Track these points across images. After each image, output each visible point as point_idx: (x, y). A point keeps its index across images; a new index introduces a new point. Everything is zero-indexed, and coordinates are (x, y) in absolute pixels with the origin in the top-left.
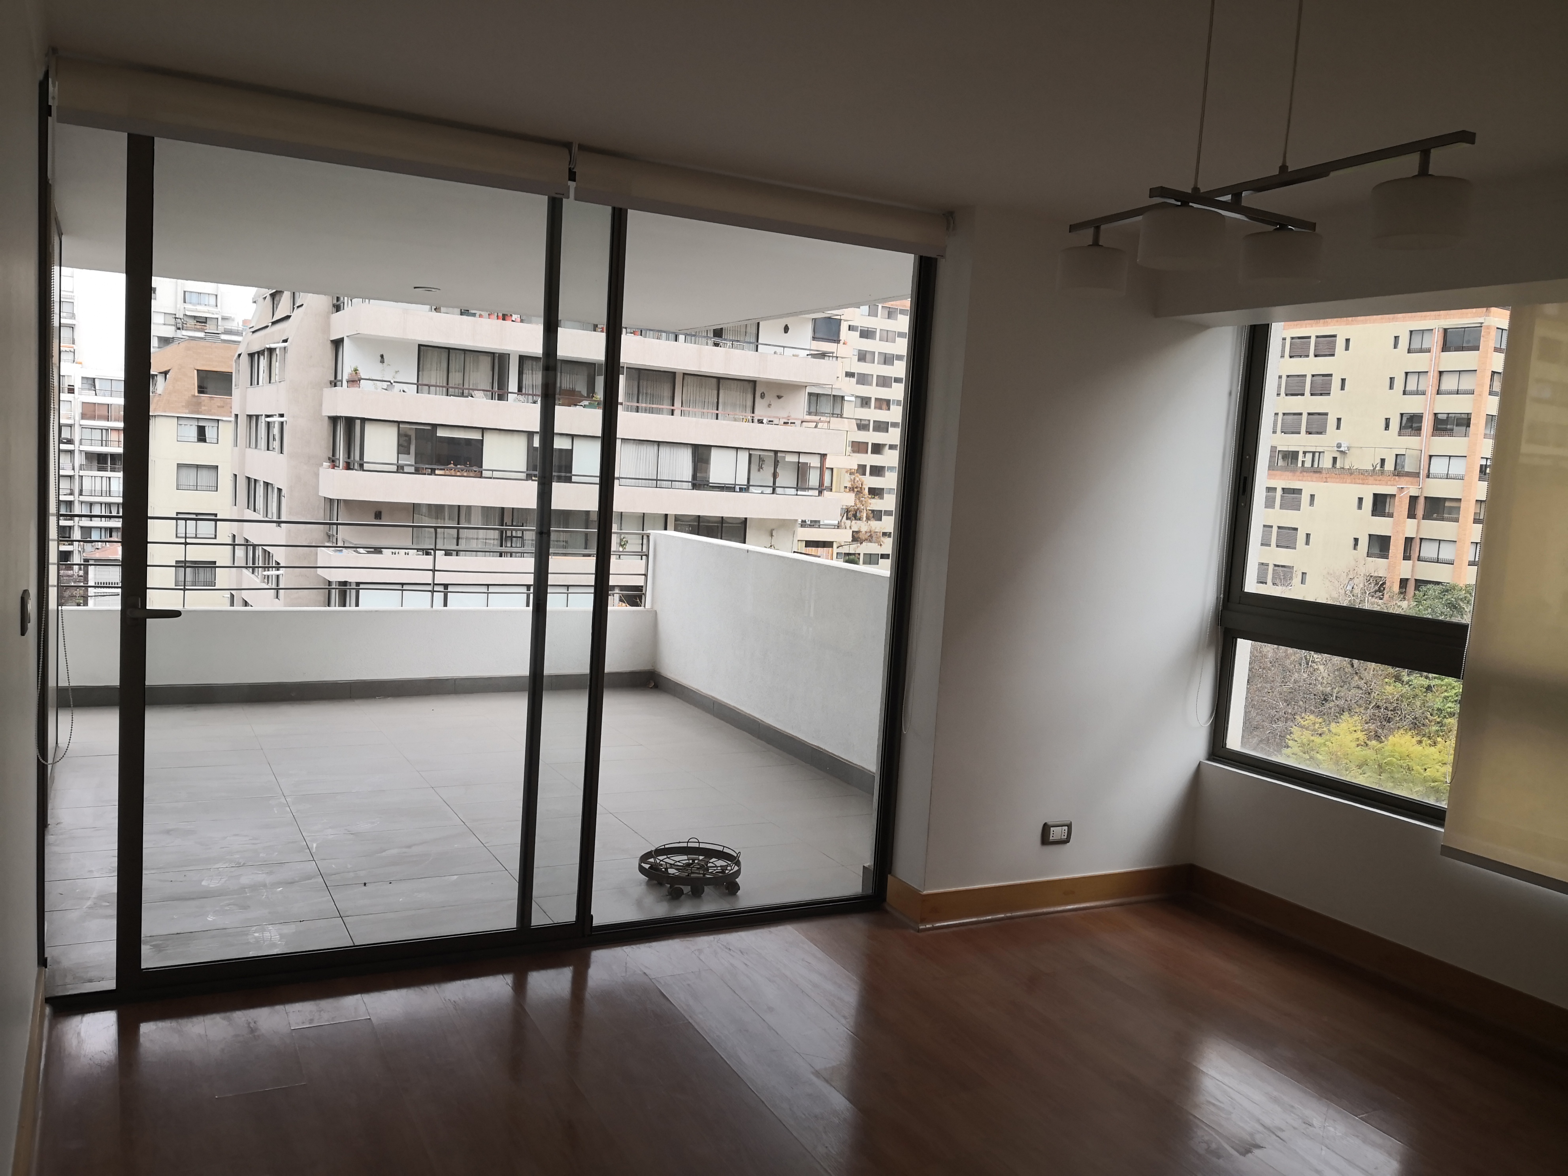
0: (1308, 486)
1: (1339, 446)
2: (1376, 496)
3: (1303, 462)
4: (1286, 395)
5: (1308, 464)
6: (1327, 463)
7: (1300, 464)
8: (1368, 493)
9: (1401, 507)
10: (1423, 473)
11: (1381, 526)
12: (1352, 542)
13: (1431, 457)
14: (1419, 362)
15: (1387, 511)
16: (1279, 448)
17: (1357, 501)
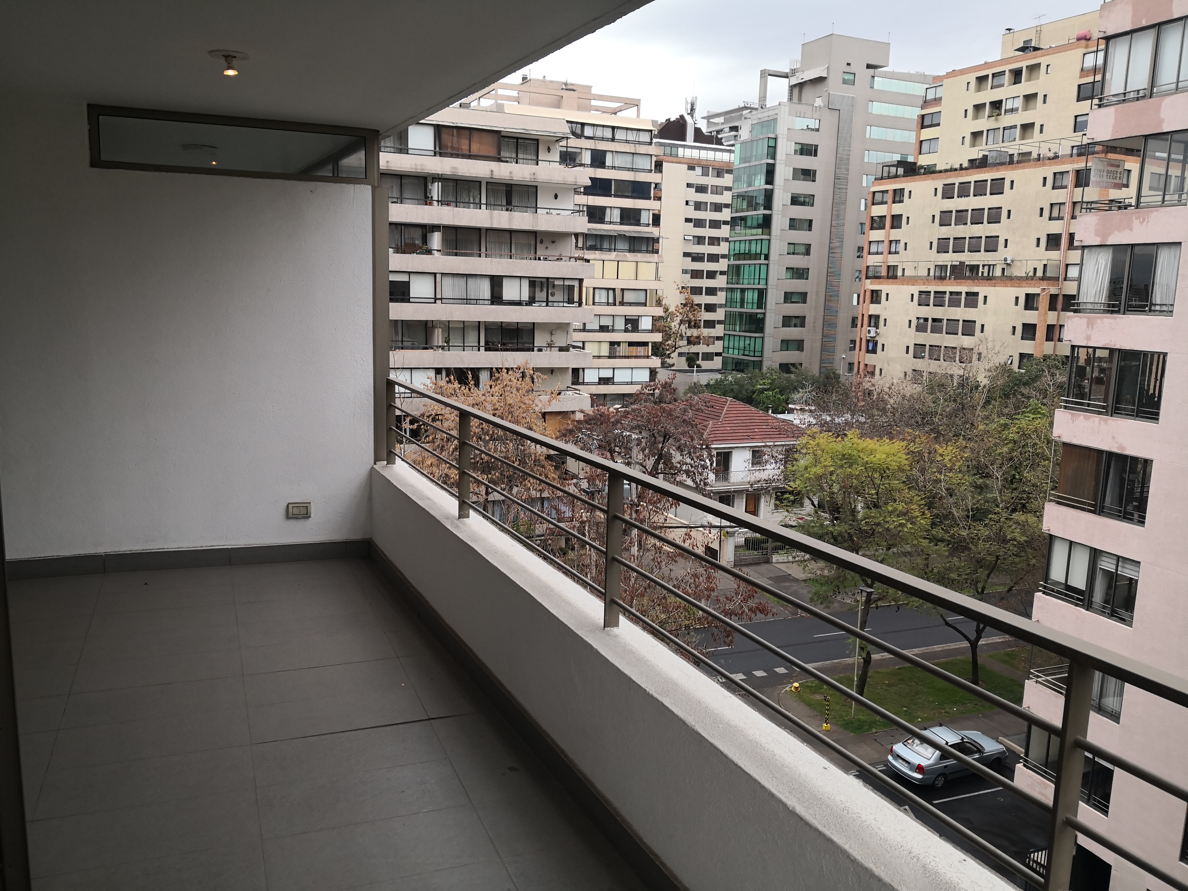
0: (982, 290)
1: (1006, 260)
2: (1027, 295)
3: (982, 273)
4: (972, 224)
5: (986, 274)
6: (998, 273)
7: (980, 275)
8: (1022, 292)
9: (1043, 303)
10: (1061, 277)
11: (1031, 317)
12: (1011, 329)
13: (1067, 265)
14: (1060, 196)
15: (1035, 306)
16: (967, 263)
17: (1014, 299)
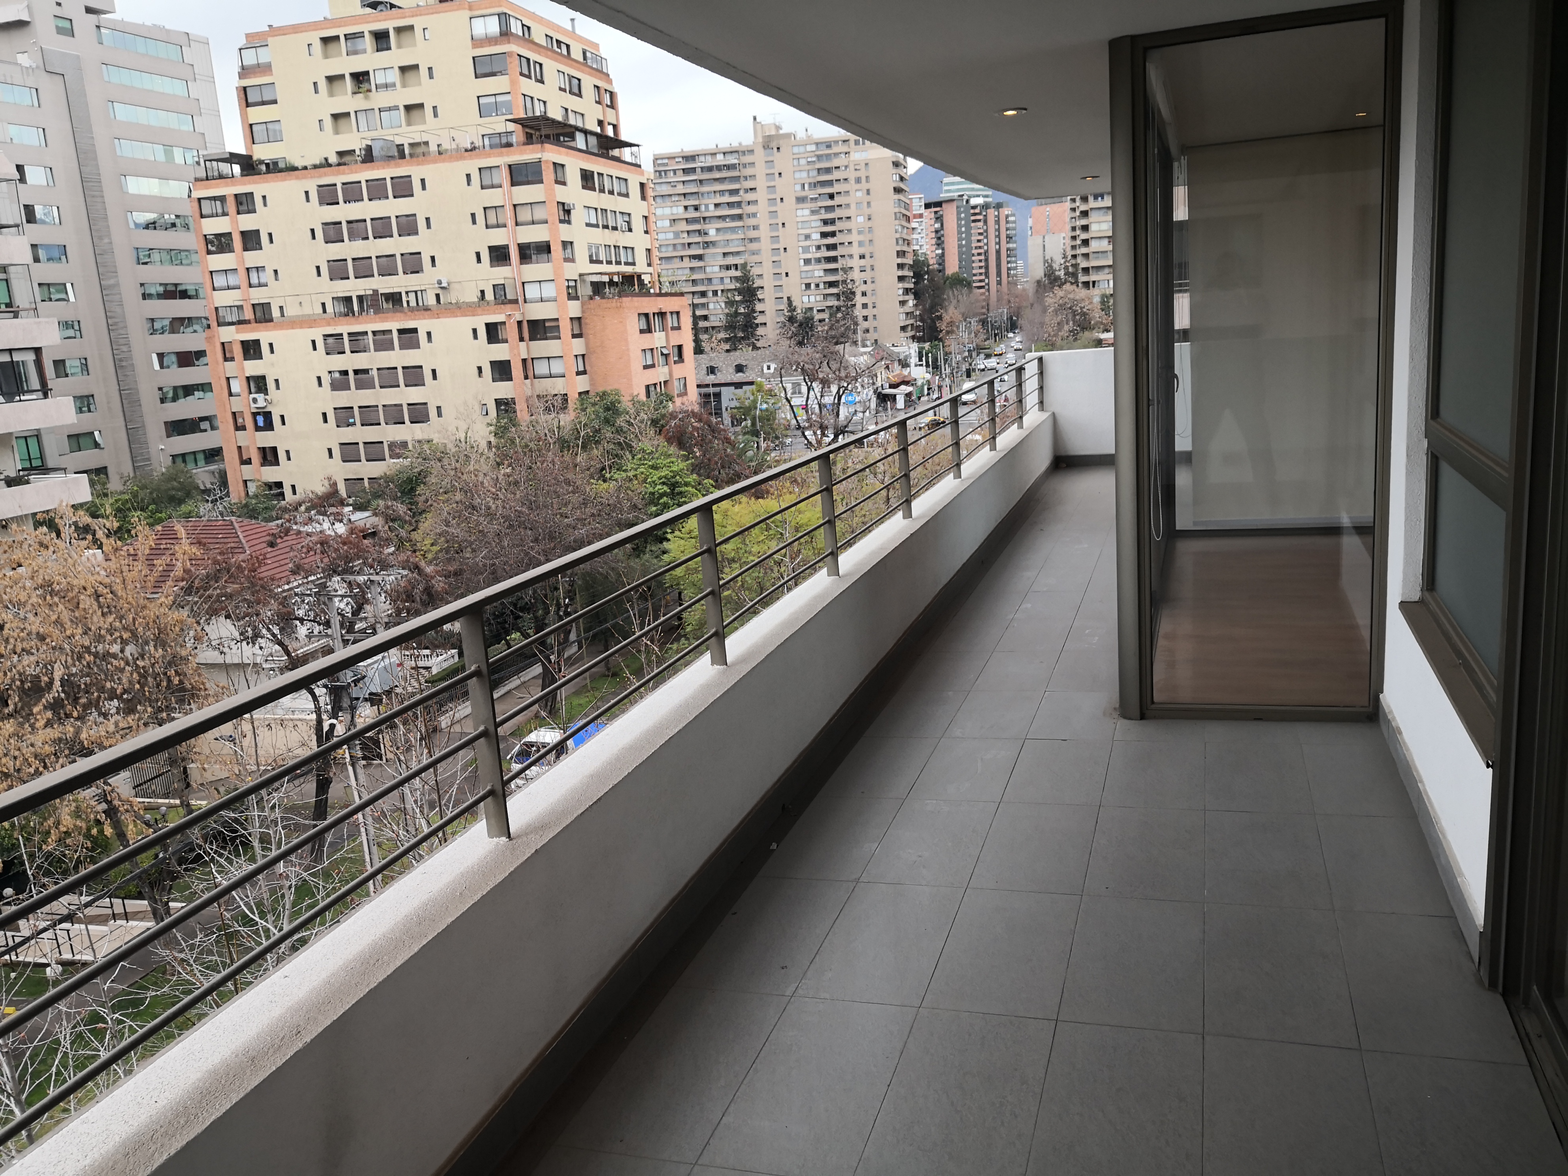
0: (422, 325)
1: (440, 282)
2: (487, 325)
3: (408, 302)
4: (375, 238)
5: (413, 303)
6: (431, 301)
7: (405, 304)
8: (480, 322)
9: (511, 332)
10: (521, 300)
11: (500, 352)
12: (476, 371)
13: (523, 283)
14: (494, 197)
15: (500, 337)
16: (381, 291)
17: (471, 332)
